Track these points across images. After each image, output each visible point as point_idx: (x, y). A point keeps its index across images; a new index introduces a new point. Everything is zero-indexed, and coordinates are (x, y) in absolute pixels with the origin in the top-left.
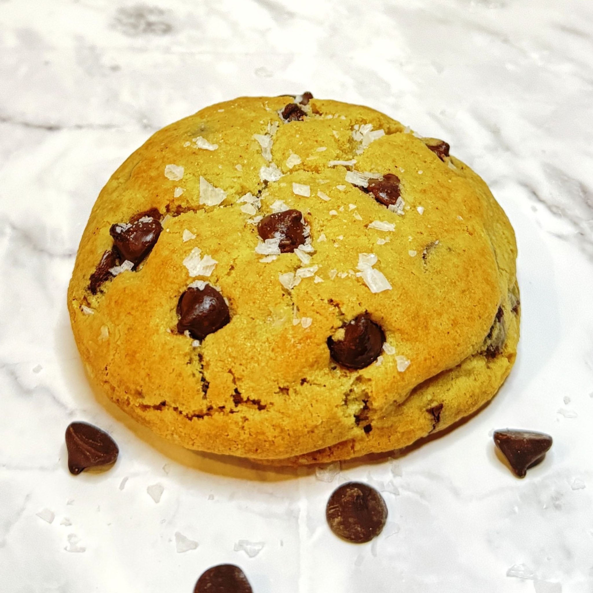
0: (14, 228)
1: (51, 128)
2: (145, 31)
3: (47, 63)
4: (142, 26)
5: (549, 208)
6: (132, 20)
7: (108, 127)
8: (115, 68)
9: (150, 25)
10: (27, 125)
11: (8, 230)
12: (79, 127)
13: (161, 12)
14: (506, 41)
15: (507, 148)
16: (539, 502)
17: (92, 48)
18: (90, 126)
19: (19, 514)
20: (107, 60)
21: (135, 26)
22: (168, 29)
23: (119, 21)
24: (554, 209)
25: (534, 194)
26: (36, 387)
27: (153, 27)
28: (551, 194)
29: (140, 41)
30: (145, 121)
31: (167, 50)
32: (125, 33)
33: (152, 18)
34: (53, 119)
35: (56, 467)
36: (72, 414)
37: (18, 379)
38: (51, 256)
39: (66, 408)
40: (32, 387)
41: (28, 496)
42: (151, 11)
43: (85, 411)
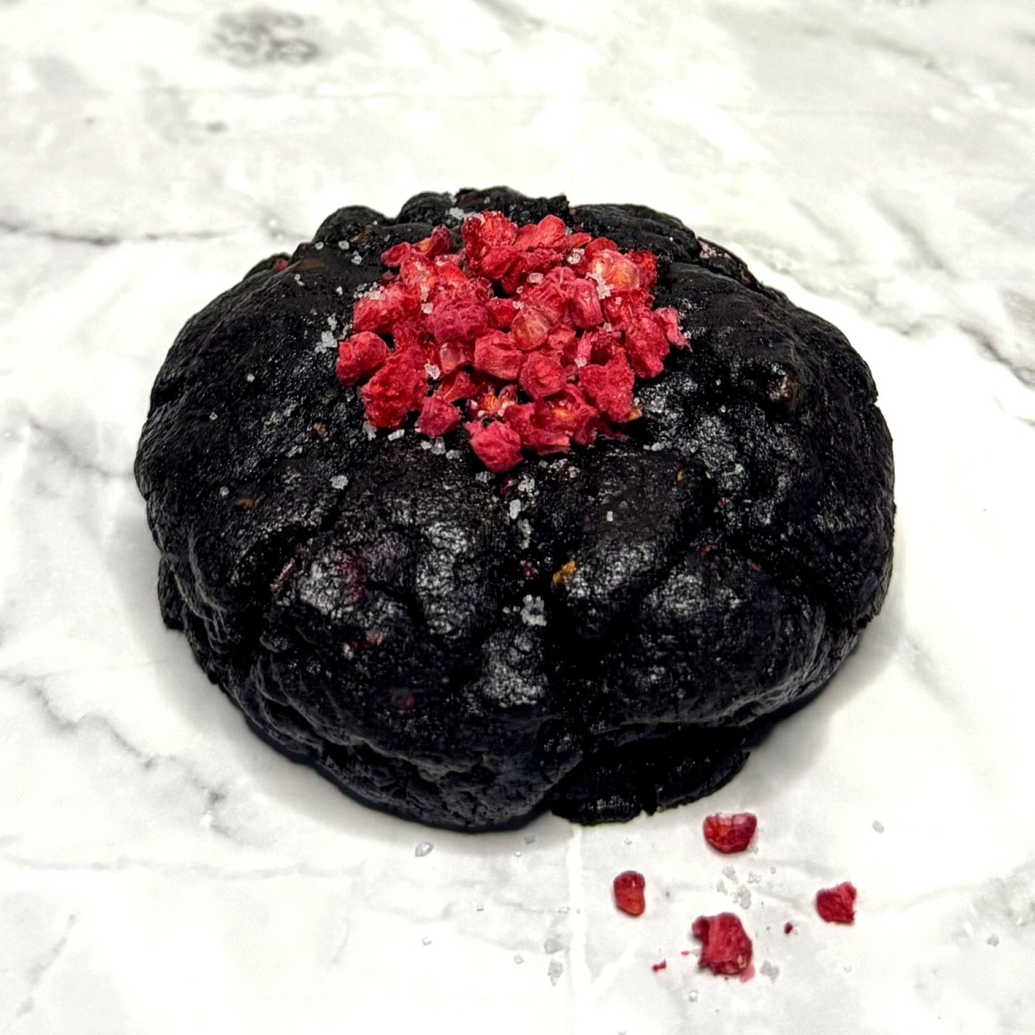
0: (36, 426)
1: (101, 242)
2: (270, 57)
3: (90, 121)
4: (265, 47)
5: (1017, 372)
6: (245, 38)
7: (205, 235)
8: (216, 128)
9: (277, 44)
10: (56, 236)
11: (26, 432)
12: (153, 238)
13: (298, 22)
14: (931, 66)
15: (939, 265)
16: (1009, 914)
17: (173, 92)
18: (173, 236)
19: (56, 951)
20: (201, 113)
21: (250, 49)
22: (311, 53)
23: (222, 39)
24: (1026, 375)
25: (989, 347)
26: (83, 717)
27: (284, 50)
28: (1019, 346)
29: (260, 77)
30: (273, 223)
31: (311, 92)
32: (233, 61)
33: (283, 33)
34: (104, 222)
35: (122, 863)
36: (149, 765)
37: (50, 704)
38: (106, 475)
39: (138, 755)
40: (76, 717)
41: (72, 917)
42: (280, 20)
43: (173, 759)
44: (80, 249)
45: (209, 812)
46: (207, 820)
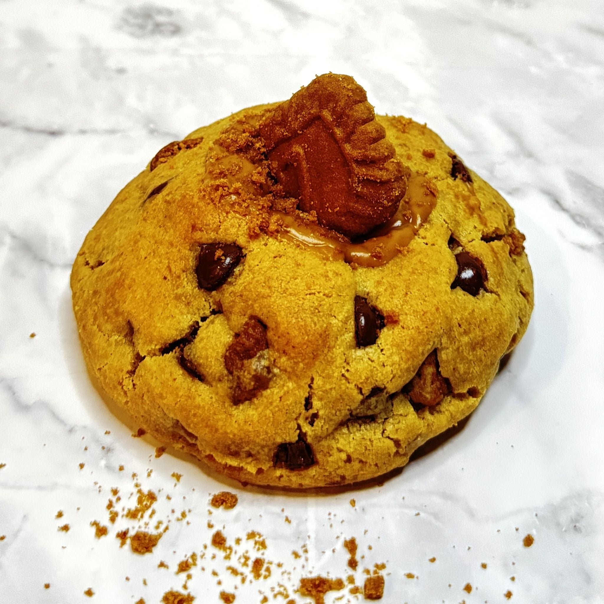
0: (14, 237)
1: (54, 133)
2: (153, 32)
3: (50, 65)
4: (150, 26)
5: (572, 217)
6: (140, 21)
7: (112, 132)
8: (121, 71)
9: (158, 25)
10: (28, 130)
11: (8, 240)
12: (83, 132)
13: (170, 13)
14: (529, 43)
15: (530, 155)
16: (558, 524)
17: (98, 50)
18: (95, 131)
19: (15, 536)
20: (112, 63)
21: (142, 27)
22: (176, 30)
23: (126, 21)
24: (578, 219)
25: (557, 202)
26: (35, 403)
27: (162, 28)
28: (575, 202)
29: (147, 43)
30: (152, 126)
31: (175, 52)
32: (132, 34)
33: (161, 19)
34: (56, 123)
35: (54, 486)
36: (71, 431)
37: (16, 395)
38: (52, 266)
39: (65, 425)
40: (31, 402)
41: (25, 516)
42: (160, 11)
43: (85, 427)
44: (41, 138)
45: (104, 458)
46: (103, 463)
